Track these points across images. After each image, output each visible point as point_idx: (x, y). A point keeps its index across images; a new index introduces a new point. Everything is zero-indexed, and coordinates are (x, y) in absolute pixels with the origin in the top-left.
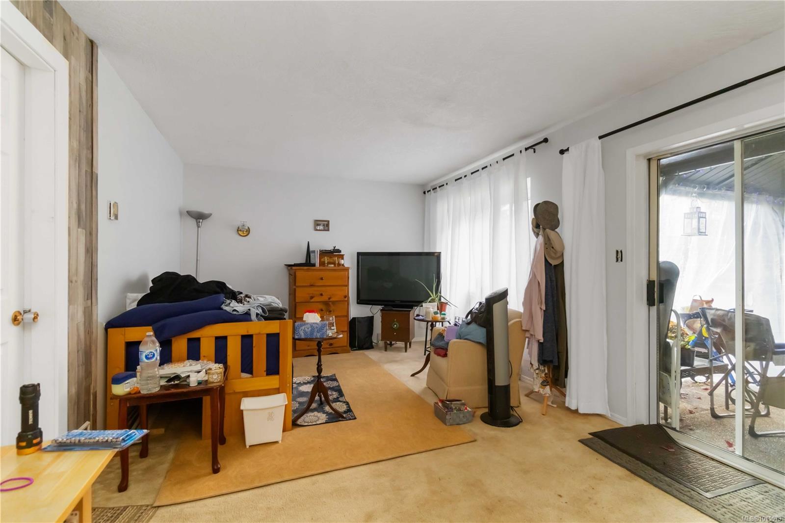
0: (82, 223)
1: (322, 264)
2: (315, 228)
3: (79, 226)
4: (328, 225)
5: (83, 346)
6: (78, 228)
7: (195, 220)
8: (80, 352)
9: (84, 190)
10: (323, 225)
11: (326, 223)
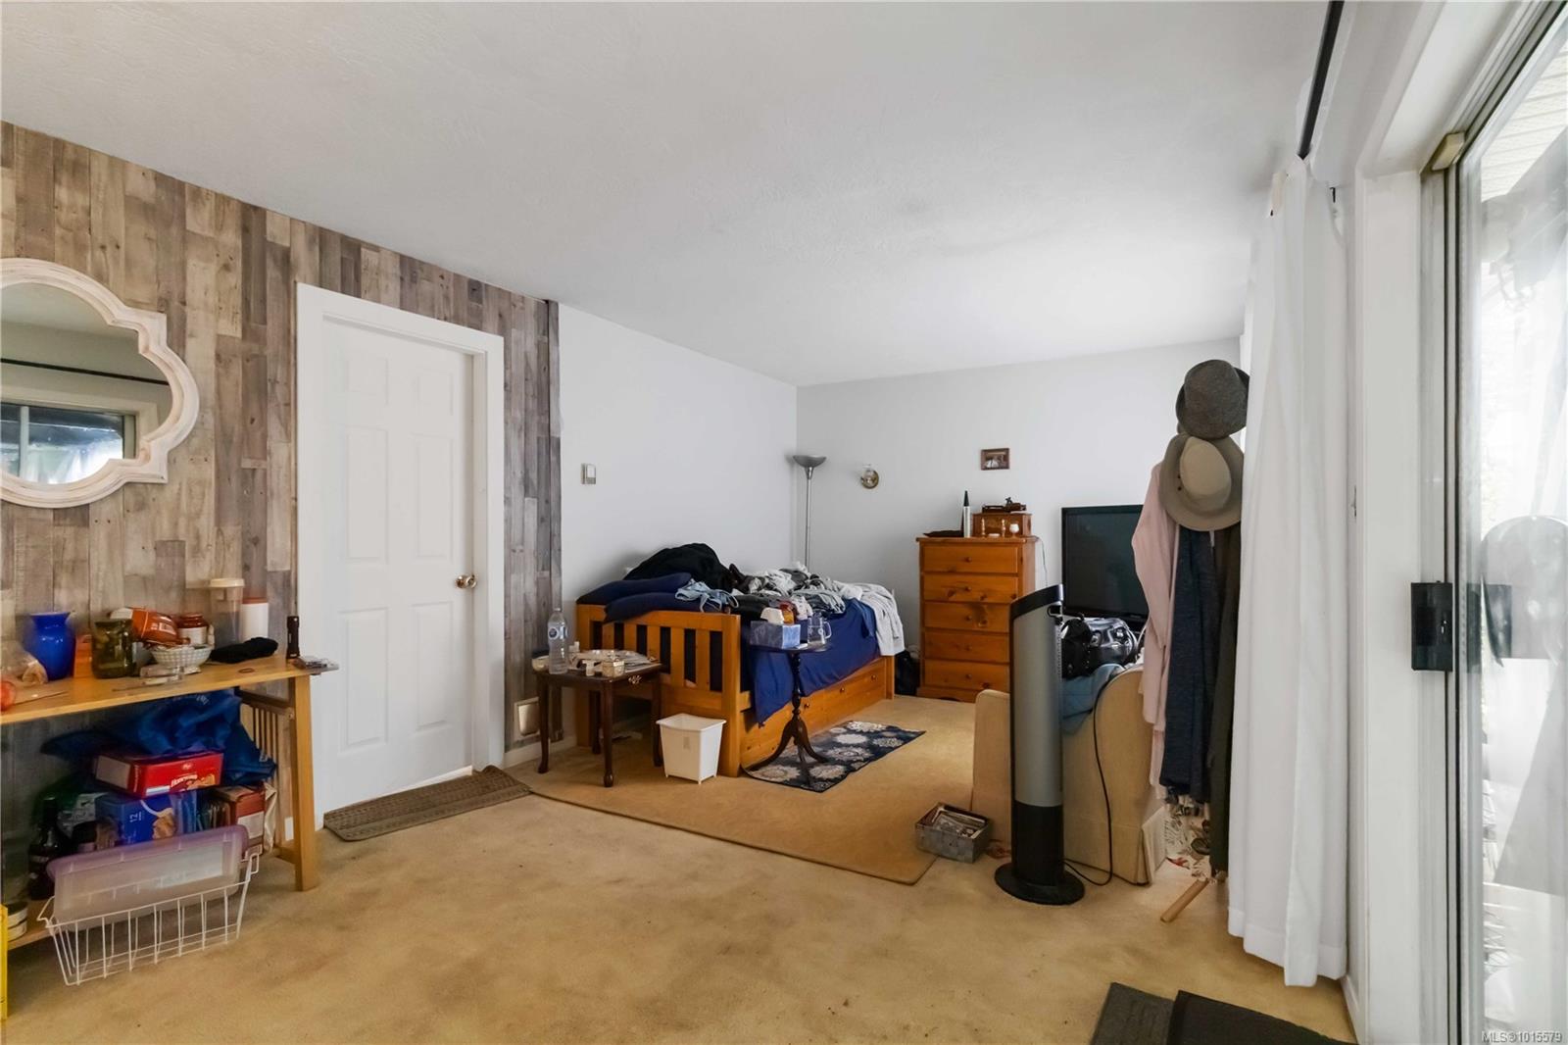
0: (531, 491)
1: (976, 532)
2: (982, 465)
3: (526, 493)
4: (1006, 458)
5: (535, 618)
6: (525, 496)
7: (803, 469)
8: (529, 623)
9: (535, 457)
10: (997, 458)
11: (1003, 453)
